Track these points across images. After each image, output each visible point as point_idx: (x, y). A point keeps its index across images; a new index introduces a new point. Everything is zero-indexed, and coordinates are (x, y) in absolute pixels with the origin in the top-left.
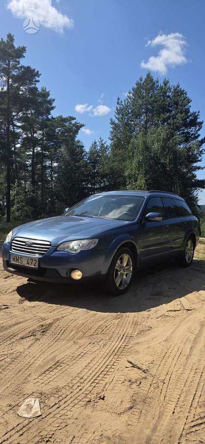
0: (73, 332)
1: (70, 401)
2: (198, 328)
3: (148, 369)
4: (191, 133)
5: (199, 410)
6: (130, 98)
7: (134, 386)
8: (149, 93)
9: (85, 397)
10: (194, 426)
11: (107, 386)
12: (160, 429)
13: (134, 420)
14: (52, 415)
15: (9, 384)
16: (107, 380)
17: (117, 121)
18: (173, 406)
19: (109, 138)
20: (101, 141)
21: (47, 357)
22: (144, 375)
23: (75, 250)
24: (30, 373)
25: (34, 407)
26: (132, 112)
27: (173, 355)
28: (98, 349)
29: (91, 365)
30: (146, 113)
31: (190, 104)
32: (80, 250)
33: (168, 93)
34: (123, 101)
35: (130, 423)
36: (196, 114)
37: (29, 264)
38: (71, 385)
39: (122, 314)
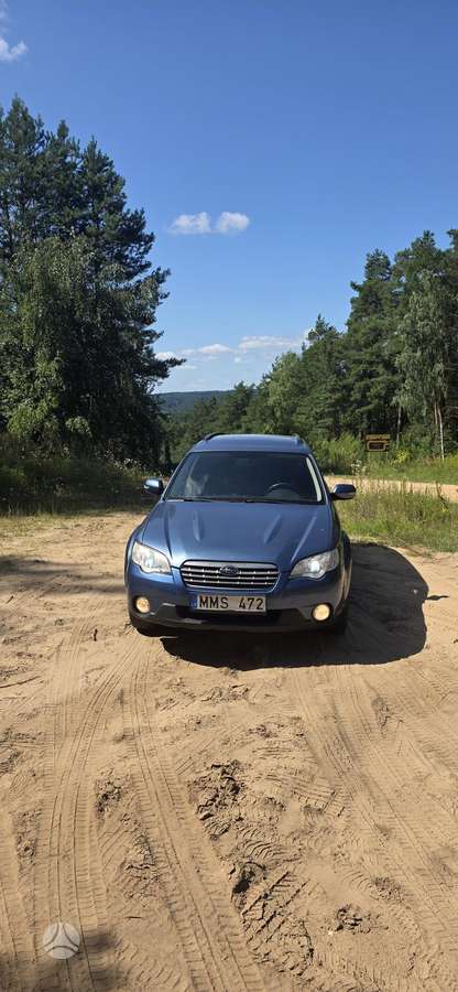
23: (315, 573)
31: (122, 192)
37: (244, 607)
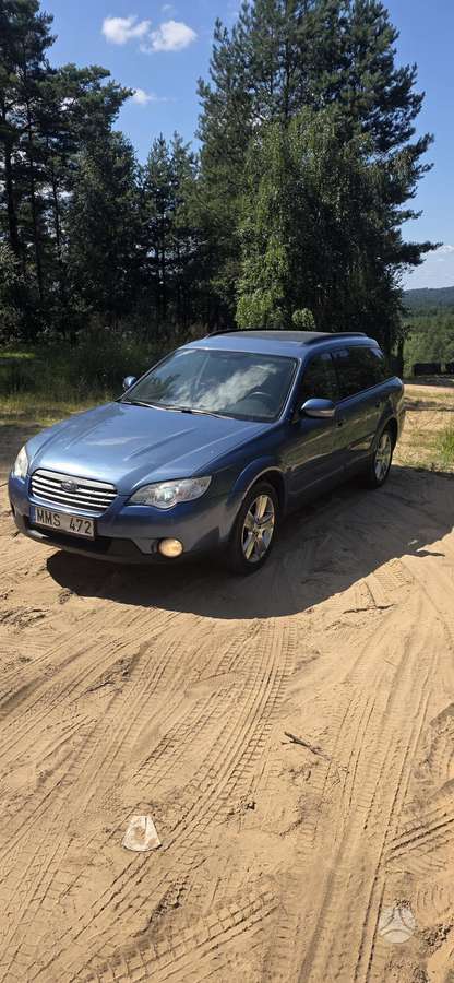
0: (181, 671)
1: (200, 815)
2: (401, 652)
3: (320, 745)
4: (394, 122)
5: (405, 819)
6: (246, 22)
7: (300, 780)
8: (294, 11)
9: (223, 806)
10: (398, 847)
11: (255, 783)
12: (347, 857)
13: (306, 844)
14: (177, 844)
15: (93, 789)
16: (254, 771)
17: (214, 89)
18: (365, 815)
19: (197, 135)
20: (178, 143)
21: (144, 730)
22: (314, 758)
24: (122, 764)
25: (147, 832)
26: (251, 63)
27: (359, 712)
28: (230, 708)
29: (223, 741)
30: (287, 66)
31: (393, 46)
32: (175, 502)
33: (341, 13)
34: (229, 30)
35: (301, 849)
36: (409, 73)
37: (74, 529)
38: (196, 784)
39: (262, 620)
